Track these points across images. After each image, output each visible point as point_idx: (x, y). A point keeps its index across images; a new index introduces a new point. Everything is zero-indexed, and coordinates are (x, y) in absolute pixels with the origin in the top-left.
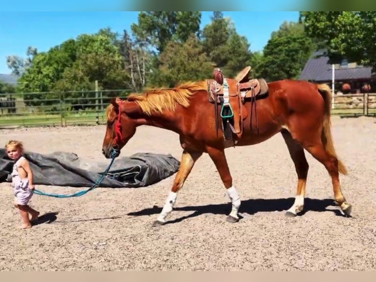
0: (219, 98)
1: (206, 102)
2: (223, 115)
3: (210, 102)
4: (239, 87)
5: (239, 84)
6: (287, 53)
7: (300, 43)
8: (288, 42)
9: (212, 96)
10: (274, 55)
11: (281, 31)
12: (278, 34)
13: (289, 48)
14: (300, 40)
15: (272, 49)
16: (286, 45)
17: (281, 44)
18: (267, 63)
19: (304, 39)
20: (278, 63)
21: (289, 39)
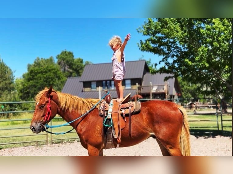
0: (106, 113)
1: (97, 115)
2: (105, 124)
3: (100, 115)
4: (120, 106)
5: (121, 104)
9: (102, 111)
11: (36, 65)
12: (33, 66)
13: (47, 76)
14: (54, 71)
15: (33, 76)
16: (44, 74)
17: (39, 73)
18: (30, 86)
19: (56, 70)
20: (39, 86)
21: (46, 70)
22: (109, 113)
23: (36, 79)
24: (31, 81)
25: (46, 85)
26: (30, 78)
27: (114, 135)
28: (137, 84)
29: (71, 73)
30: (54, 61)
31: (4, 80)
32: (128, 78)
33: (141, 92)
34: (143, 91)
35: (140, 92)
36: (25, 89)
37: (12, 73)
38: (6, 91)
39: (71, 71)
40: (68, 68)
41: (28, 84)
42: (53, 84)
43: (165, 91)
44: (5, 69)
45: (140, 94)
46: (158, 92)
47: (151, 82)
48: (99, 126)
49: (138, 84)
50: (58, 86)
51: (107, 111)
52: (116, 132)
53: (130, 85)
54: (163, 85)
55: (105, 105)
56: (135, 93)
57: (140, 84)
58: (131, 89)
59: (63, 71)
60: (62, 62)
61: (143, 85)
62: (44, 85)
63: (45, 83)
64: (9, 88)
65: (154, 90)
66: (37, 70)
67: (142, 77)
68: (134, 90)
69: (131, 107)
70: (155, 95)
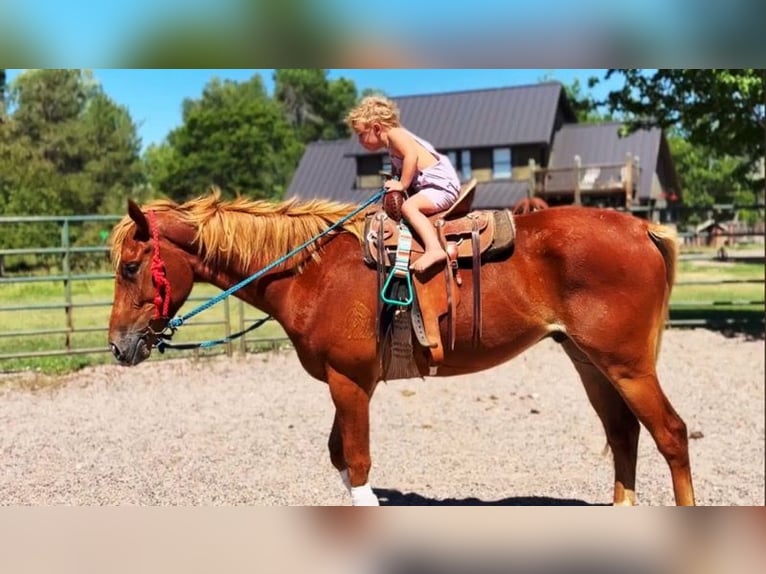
0: (389, 255)
1: (356, 263)
3: (366, 264)
4: (442, 231)
5: (442, 222)
6: (235, 151)
7: (263, 127)
8: (237, 125)
10: (204, 153)
11: (207, 102)
12: (199, 107)
13: (239, 138)
14: (261, 120)
15: (199, 138)
16: (231, 130)
17: (217, 128)
18: (191, 170)
19: (269, 118)
20: (217, 171)
21: (236, 118)
22: (399, 257)
23: (207, 148)
24: (194, 156)
25: (237, 167)
26: (189, 145)
27: (419, 336)
28: (532, 162)
29: (319, 129)
30: (263, 90)
31: (110, 150)
32: (502, 142)
33: (543, 189)
34: (550, 186)
35: (540, 189)
36: (175, 181)
37: (133, 129)
38: (118, 184)
39: (319, 120)
40: (309, 111)
41: (182, 163)
42: (260, 165)
43: (625, 184)
44: (110, 115)
45: (539, 195)
46: (603, 187)
47: (579, 153)
48: (362, 301)
49: (537, 162)
50: (274, 171)
51: (394, 248)
52: (427, 323)
53: (508, 166)
54: (620, 167)
55: (386, 228)
56: (526, 195)
57: (543, 161)
58: (510, 181)
59: (294, 123)
60: (291, 92)
61: (551, 164)
62: (233, 167)
63: (235, 160)
64: (126, 174)
65: (589, 181)
66: (209, 117)
67: (547, 139)
68: (521, 182)
69: (481, 232)
70: (592, 198)
